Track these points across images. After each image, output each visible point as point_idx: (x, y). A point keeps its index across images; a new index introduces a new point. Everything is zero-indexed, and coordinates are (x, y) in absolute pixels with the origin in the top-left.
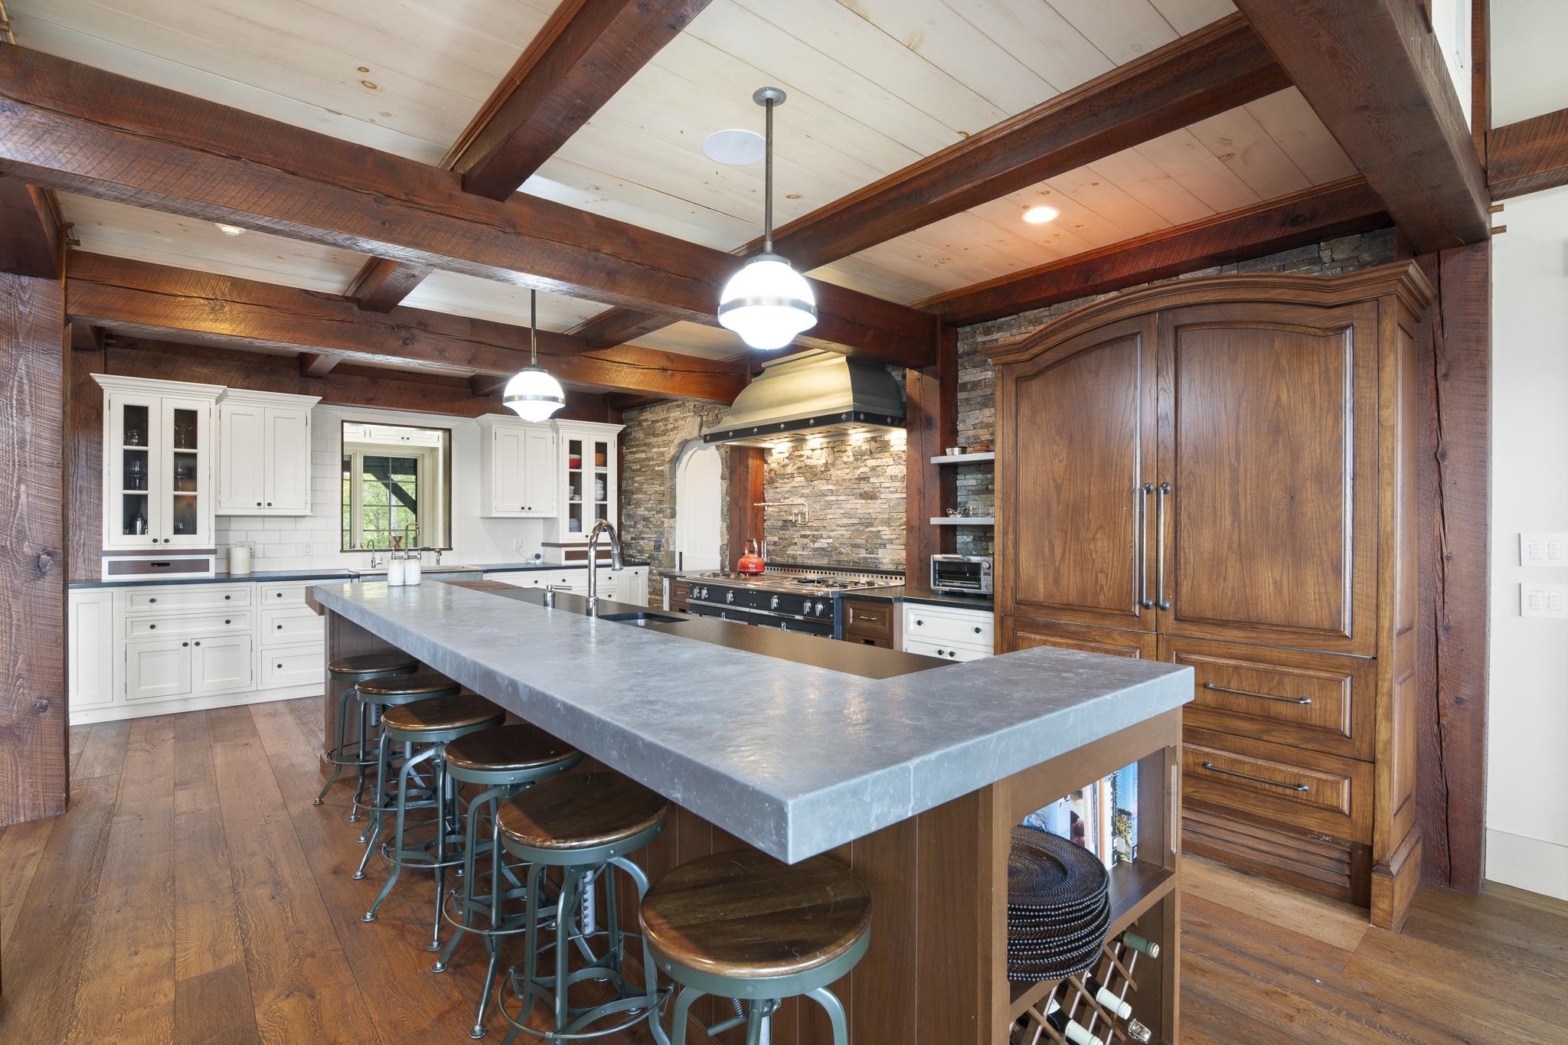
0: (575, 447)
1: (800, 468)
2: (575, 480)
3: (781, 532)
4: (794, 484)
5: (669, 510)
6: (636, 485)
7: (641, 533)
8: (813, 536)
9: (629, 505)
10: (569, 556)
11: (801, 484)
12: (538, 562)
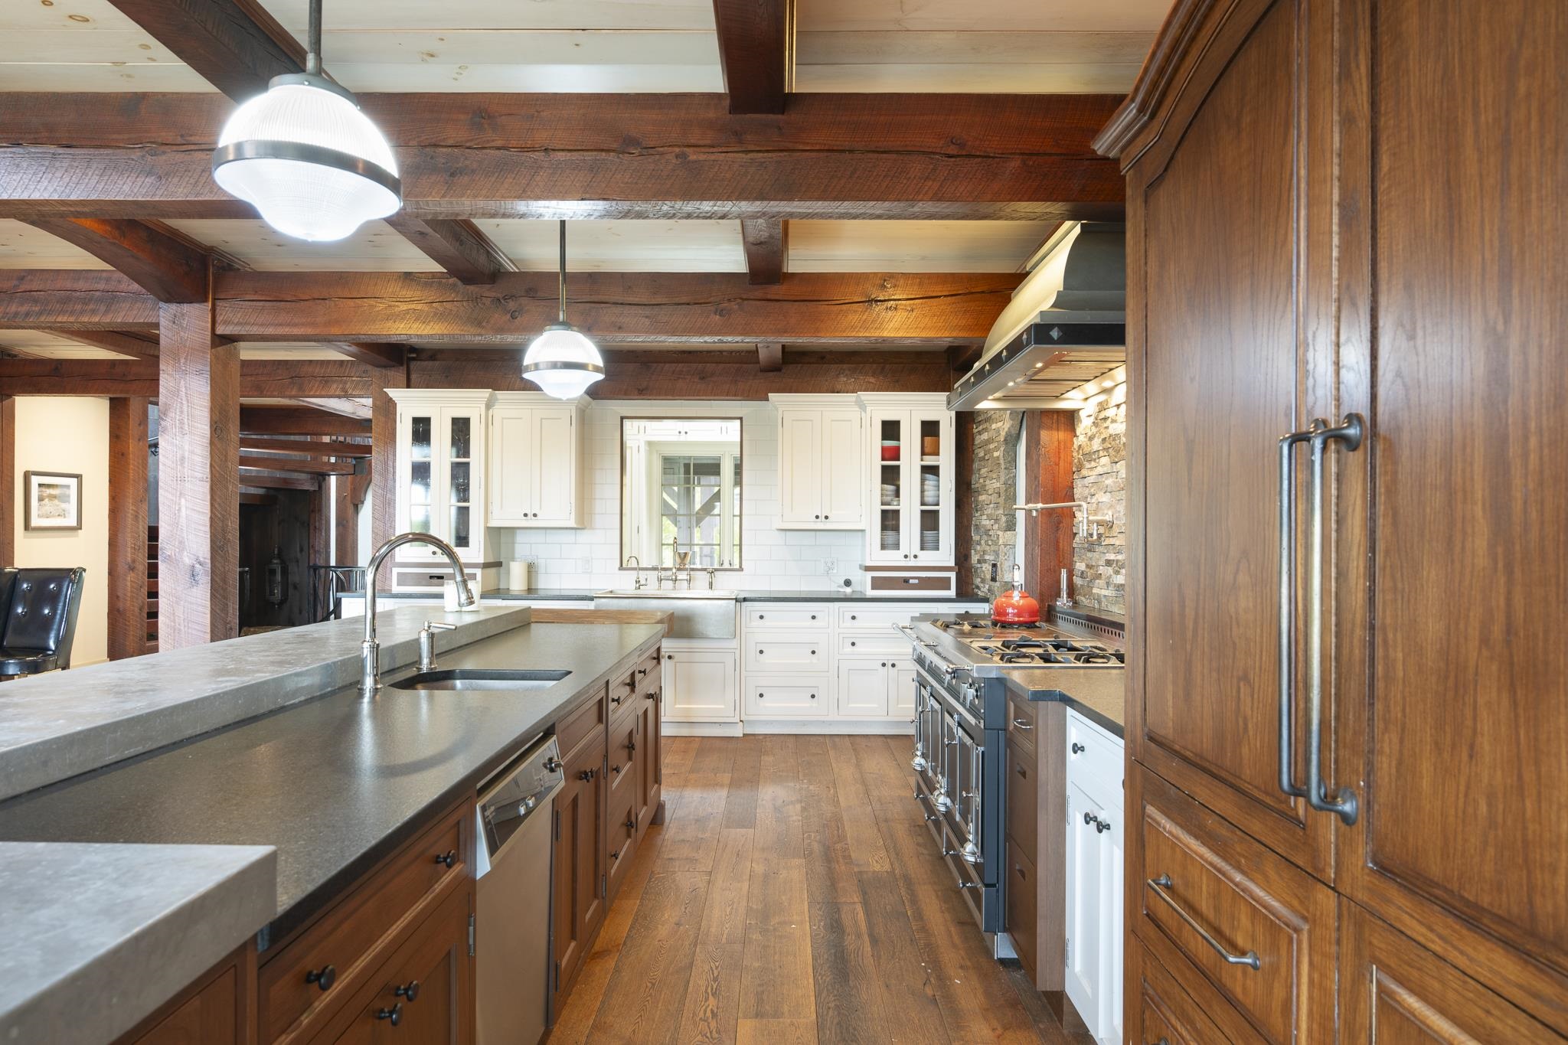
0: (891, 430)
1: (1104, 440)
2: (890, 475)
3: (1089, 554)
4: (1100, 470)
5: (1004, 519)
6: (981, 480)
7: (984, 552)
8: (1117, 561)
9: (977, 511)
10: (877, 584)
11: (1105, 470)
12: (848, 590)
